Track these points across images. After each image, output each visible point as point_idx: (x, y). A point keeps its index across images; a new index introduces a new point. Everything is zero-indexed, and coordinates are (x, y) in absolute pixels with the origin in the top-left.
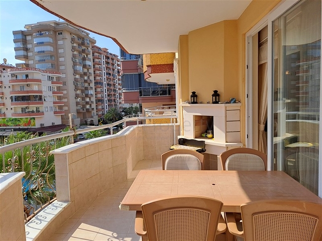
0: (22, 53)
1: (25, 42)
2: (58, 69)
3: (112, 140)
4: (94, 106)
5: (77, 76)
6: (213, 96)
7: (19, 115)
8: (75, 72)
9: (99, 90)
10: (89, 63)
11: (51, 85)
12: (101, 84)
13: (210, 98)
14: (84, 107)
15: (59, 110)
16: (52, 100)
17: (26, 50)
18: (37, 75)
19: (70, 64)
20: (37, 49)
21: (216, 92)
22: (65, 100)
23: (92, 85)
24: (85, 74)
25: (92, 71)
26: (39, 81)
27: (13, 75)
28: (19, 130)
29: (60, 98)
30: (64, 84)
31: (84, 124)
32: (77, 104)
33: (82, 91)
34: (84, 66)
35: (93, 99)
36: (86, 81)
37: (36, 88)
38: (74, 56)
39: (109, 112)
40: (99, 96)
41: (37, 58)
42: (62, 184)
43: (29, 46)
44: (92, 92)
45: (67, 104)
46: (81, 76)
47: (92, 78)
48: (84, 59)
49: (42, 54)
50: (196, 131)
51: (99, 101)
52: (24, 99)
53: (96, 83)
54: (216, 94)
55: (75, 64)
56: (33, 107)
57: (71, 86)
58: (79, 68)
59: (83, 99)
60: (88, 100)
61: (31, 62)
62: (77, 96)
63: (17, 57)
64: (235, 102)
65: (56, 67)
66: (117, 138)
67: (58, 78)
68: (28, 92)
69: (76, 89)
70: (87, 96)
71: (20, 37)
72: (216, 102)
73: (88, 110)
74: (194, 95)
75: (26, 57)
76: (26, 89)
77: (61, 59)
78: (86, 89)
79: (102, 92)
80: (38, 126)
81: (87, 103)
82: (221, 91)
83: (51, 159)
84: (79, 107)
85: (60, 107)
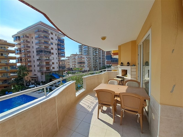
0: (80, 51)
1: (81, 48)
2: (89, 55)
3: (98, 75)
4: (98, 65)
5: (94, 56)
6: (127, 64)
7: (79, 67)
8: (93, 55)
9: (100, 60)
10: (97, 52)
11: (87, 59)
12: (100, 58)
13: (126, 64)
14: (95, 65)
15: (89, 66)
16: (87, 63)
17: (81, 50)
18: (84, 57)
19: (92, 53)
20: (84, 50)
21: (128, 62)
22: (91, 63)
23: (98, 59)
24: (96, 56)
25: (98, 55)
26: (84, 58)
27: (78, 57)
28: (79, 71)
29: (89, 63)
30: (90, 59)
31: (95, 70)
32: (94, 64)
33: (95, 61)
34: (96, 53)
35: (98, 63)
36: (96, 58)
37: (83, 60)
38: (93, 51)
39: (102, 67)
40: (100, 62)
41: (84, 52)
42: (84, 85)
43: (82, 49)
44: (98, 61)
45: (91, 64)
46: (95, 56)
47: (98, 57)
48: (96, 51)
49: (85, 51)
50: (122, 74)
51: (100, 63)
52: (80, 63)
53: (99, 58)
54: (128, 63)
55: (93, 53)
56: (82, 65)
57: (92, 59)
58: (95, 54)
59: (95, 63)
60: (96, 63)
61: (82, 53)
62: (94, 62)
63: (79, 52)
64: (134, 66)
65: (88, 54)
66: (99, 75)
67: (89, 57)
68: (81, 61)
69: (93, 60)
70: (96, 62)
71: (80, 46)
72: (128, 66)
73: (96, 66)
74: (122, 63)
75: (81, 52)
76: (81, 60)
77: (90, 52)
78: (96, 60)
79: (101, 61)
80: (83, 70)
81: (96, 64)
82: (130, 62)
83: (82, 79)
84: (94, 65)
85: (89, 65)
